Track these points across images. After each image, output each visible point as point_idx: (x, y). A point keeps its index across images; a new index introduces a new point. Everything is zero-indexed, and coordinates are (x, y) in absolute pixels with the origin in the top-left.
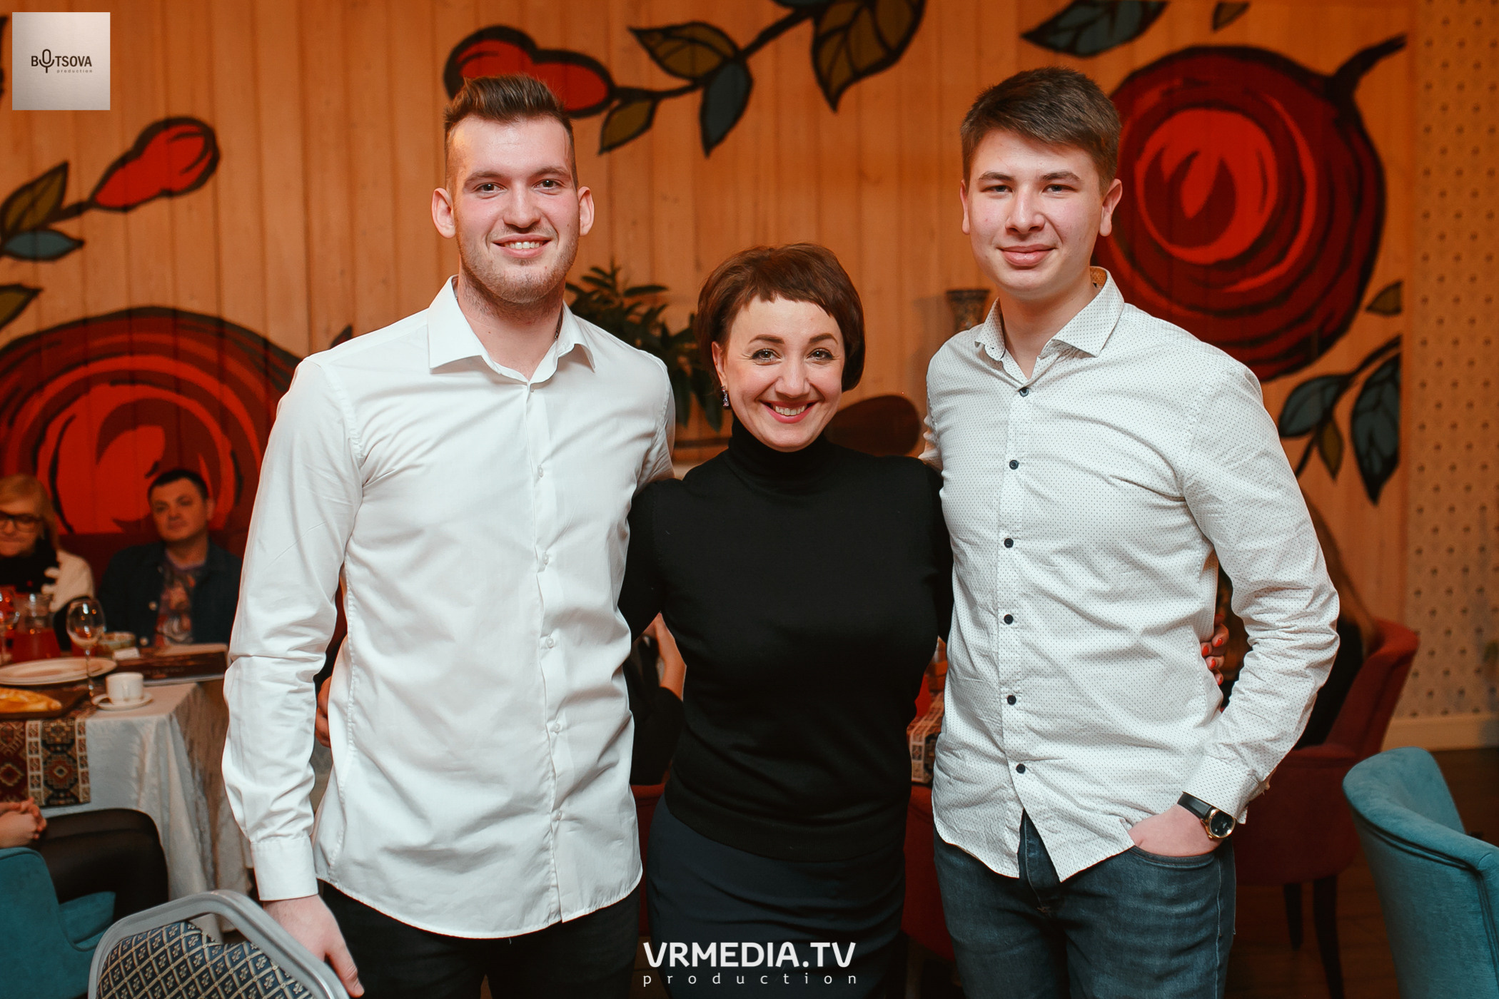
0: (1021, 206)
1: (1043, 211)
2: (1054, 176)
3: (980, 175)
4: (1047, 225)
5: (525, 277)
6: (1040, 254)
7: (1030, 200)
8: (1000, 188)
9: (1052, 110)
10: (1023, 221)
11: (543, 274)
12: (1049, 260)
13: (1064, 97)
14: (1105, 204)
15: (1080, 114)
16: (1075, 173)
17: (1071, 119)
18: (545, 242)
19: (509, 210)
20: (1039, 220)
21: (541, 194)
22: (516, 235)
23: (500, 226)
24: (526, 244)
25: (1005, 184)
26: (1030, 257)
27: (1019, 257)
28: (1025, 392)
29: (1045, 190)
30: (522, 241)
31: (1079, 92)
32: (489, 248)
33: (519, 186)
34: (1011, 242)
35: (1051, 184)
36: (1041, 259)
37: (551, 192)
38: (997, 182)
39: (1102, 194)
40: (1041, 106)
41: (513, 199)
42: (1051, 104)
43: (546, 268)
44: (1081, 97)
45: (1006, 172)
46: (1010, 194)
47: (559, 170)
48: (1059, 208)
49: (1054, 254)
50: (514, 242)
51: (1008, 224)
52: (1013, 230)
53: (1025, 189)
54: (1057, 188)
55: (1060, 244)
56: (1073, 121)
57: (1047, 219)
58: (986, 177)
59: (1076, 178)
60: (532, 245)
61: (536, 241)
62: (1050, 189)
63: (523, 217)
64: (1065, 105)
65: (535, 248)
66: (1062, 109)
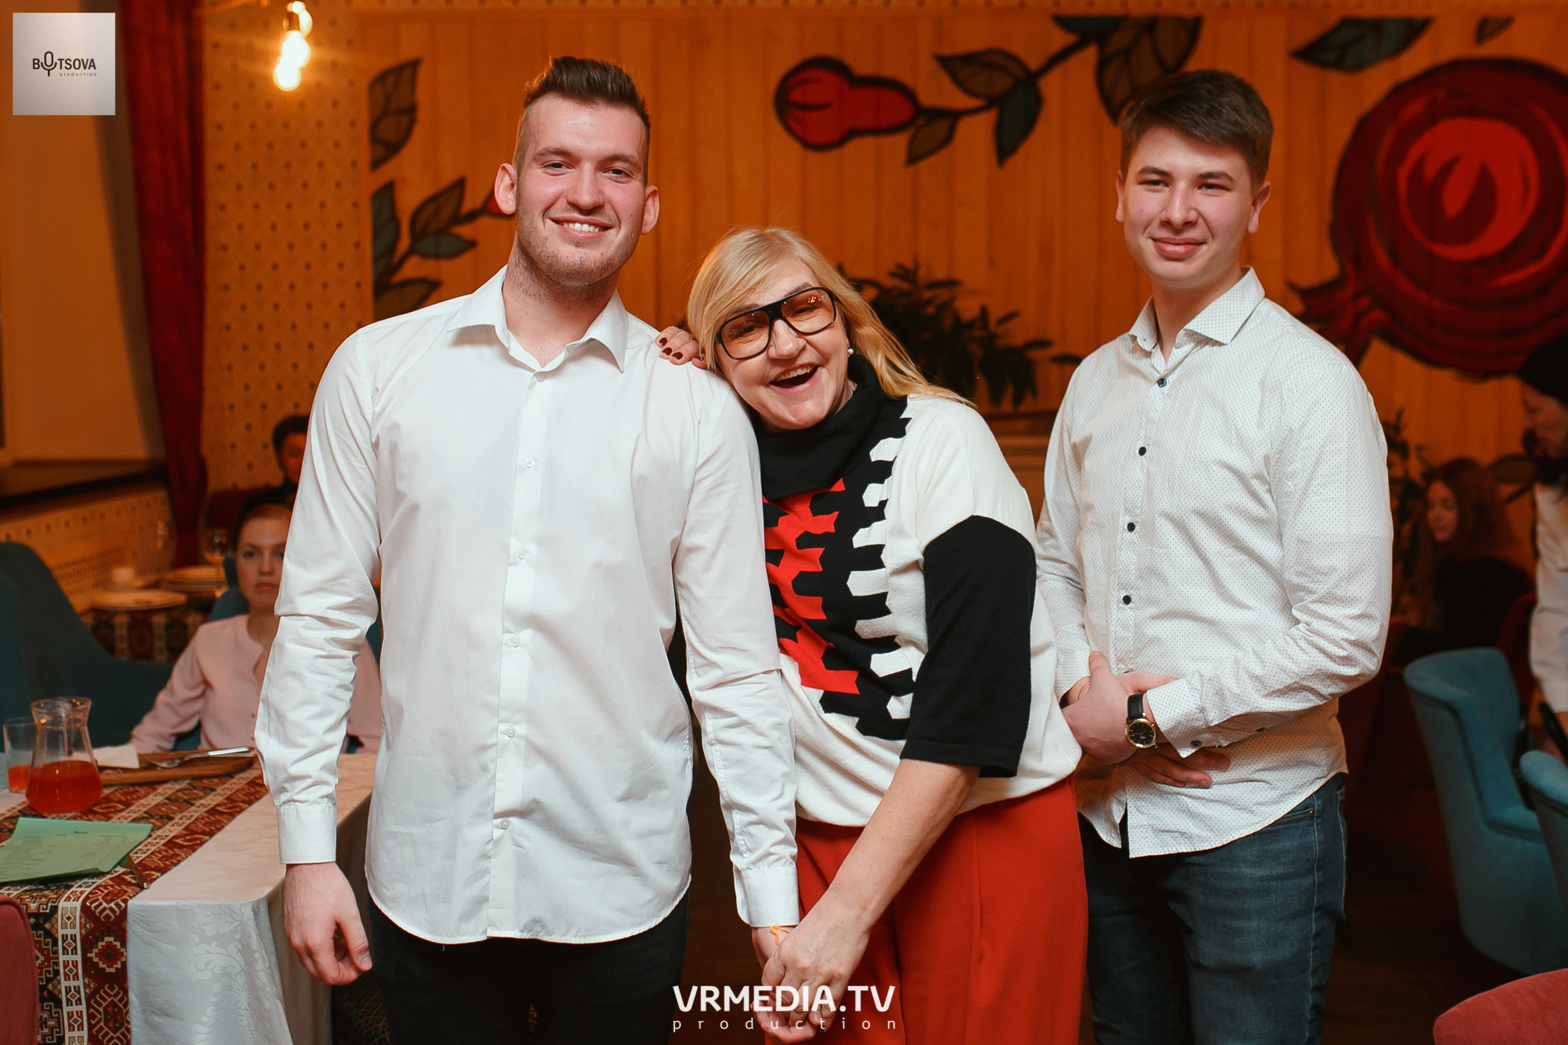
0: (1177, 203)
1: (1198, 208)
2: (1210, 175)
3: (1139, 168)
4: (1200, 220)
5: (578, 259)
6: (1190, 247)
7: (1186, 196)
8: (1155, 183)
9: (1212, 112)
10: (1177, 215)
11: (598, 260)
12: (1199, 254)
13: (1224, 100)
14: (1254, 204)
15: (1239, 118)
16: (1230, 174)
17: (1229, 122)
18: (605, 228)
19: (575, 190)
20: (1193, 216)
21: (609, 180)
22: (577, 215)
23: (562, 203)
24: (586, 227)
25: (1163, 179)
26: (1180, 249)
27: (1170, 248)
28: (1163, 383)
29: (1200, 188)
30: (582, 223)
31: (1238, 96)
32: (544, 224)
33: (587, 167)
34: (1164, 234)
35: (1205, 182)
36: (1191, 252)
37: (620, 180)
38: (1154, 177)
39: (1253, 194)
40: (1202, 107)
41: (579, 179)
42: (1211, 106)
43: (602, 254)
44: (1238, 100)
45: (1164, 167)
46: (1166, 189)
47: (631, 159)
48: (1214, 206)
49: (1204, 248)
50: (574, 222)
51: (1163, 216)
52: (1166, 224)
53: (1182, 185)
54: (1210, 186)
55: (1210, 239)
56: (1232, 124)
57: (1200, 214)
58: (1144, 171)
59: (1230, 179)
60: (592, 229)
61: (596, 225)
62: (1204, 188)
63: (586, 199)
64: (1225, 108)
65: (594, 232)
66: (1222, 112)
